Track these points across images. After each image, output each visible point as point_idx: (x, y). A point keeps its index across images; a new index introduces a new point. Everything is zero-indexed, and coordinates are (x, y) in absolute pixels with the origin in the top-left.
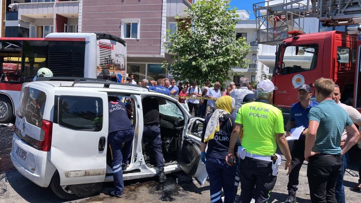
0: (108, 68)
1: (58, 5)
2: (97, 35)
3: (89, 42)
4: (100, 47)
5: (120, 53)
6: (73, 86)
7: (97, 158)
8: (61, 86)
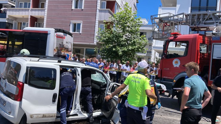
0: (61, 50)
2: (55, 29)
3: (50, 34)
4: (57, 37)
5: (69, 41)
6: (38, 61)
7: (51, 106)
8: (31, 61)
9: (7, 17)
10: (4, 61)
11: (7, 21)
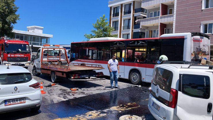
0: (198, 54)
1: (161, 18)
2: (192, 33)
3: (187, 38)
4: (193, 41)
6: (189, 68)
7: (206, 117)
8: (182, 68)
9: (141, 27)
10: (153, 67)
11: (140, 31)
